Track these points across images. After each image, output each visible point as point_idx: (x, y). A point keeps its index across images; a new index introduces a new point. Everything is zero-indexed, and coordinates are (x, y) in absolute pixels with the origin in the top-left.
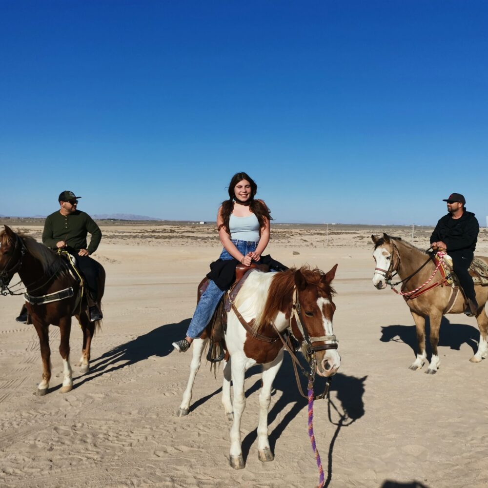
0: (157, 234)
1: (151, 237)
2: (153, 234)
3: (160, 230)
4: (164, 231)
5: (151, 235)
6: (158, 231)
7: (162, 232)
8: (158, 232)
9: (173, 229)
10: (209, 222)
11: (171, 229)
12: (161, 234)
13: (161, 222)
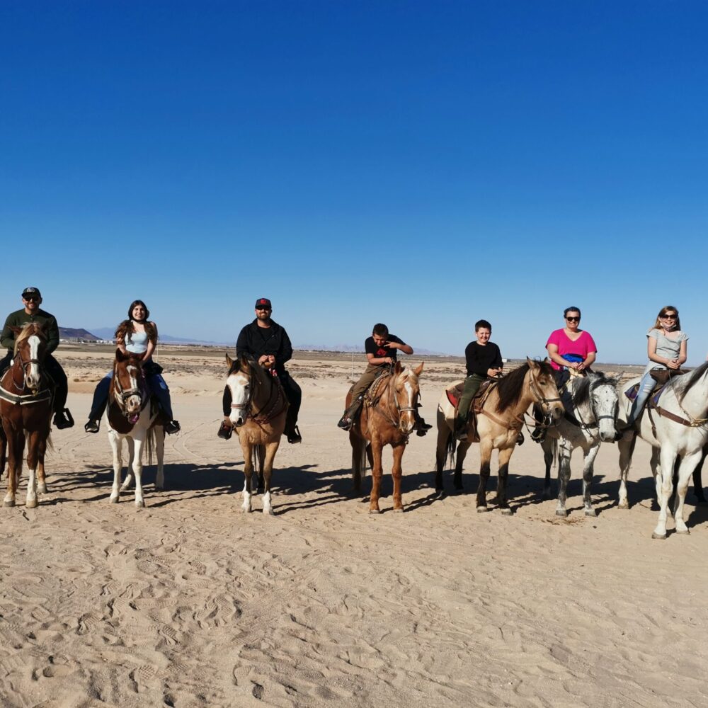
0: (435, 375)
1: (425, 379)
2: (429, 375)
3: (440, 370)
4: (447, 370)
5: (427, 376)
6: (437, 370)
7: (443, 372)
8: (437, 372)
9: (460, 368)
10: (513, 360)
11: (457, 367)
12: (440, 375)
13: (445, 358)
